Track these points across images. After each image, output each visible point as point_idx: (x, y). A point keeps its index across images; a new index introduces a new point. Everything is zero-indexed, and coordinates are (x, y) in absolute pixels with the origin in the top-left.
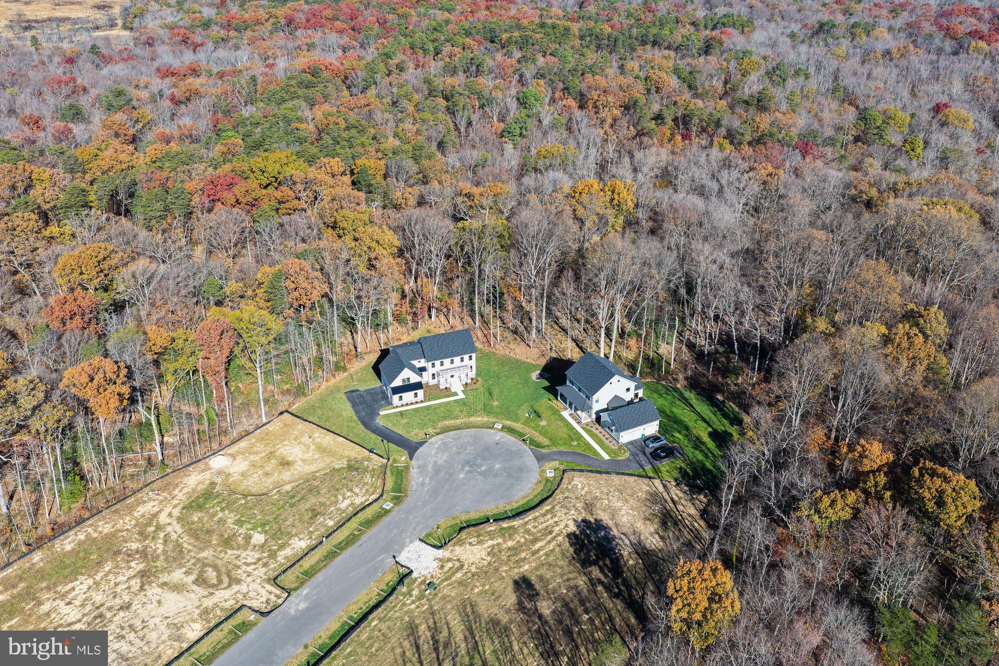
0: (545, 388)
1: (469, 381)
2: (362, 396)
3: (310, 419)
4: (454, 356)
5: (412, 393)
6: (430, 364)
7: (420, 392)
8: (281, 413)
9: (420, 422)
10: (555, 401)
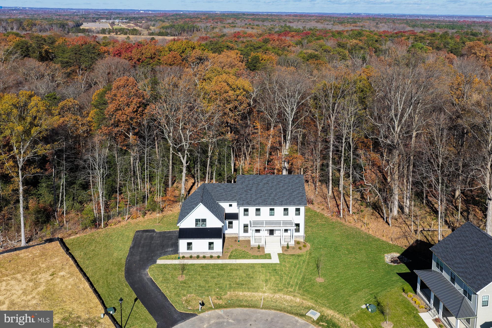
0: (400, 275)
1: (292, 243)
2: (152, 238)
3: (76, 254)
4: (276, 204)
5: (206, 242)
6: (242, 209)
7: (218, 243)
8: (50, 241)
9: (203, 284)
10: (412, 294)
